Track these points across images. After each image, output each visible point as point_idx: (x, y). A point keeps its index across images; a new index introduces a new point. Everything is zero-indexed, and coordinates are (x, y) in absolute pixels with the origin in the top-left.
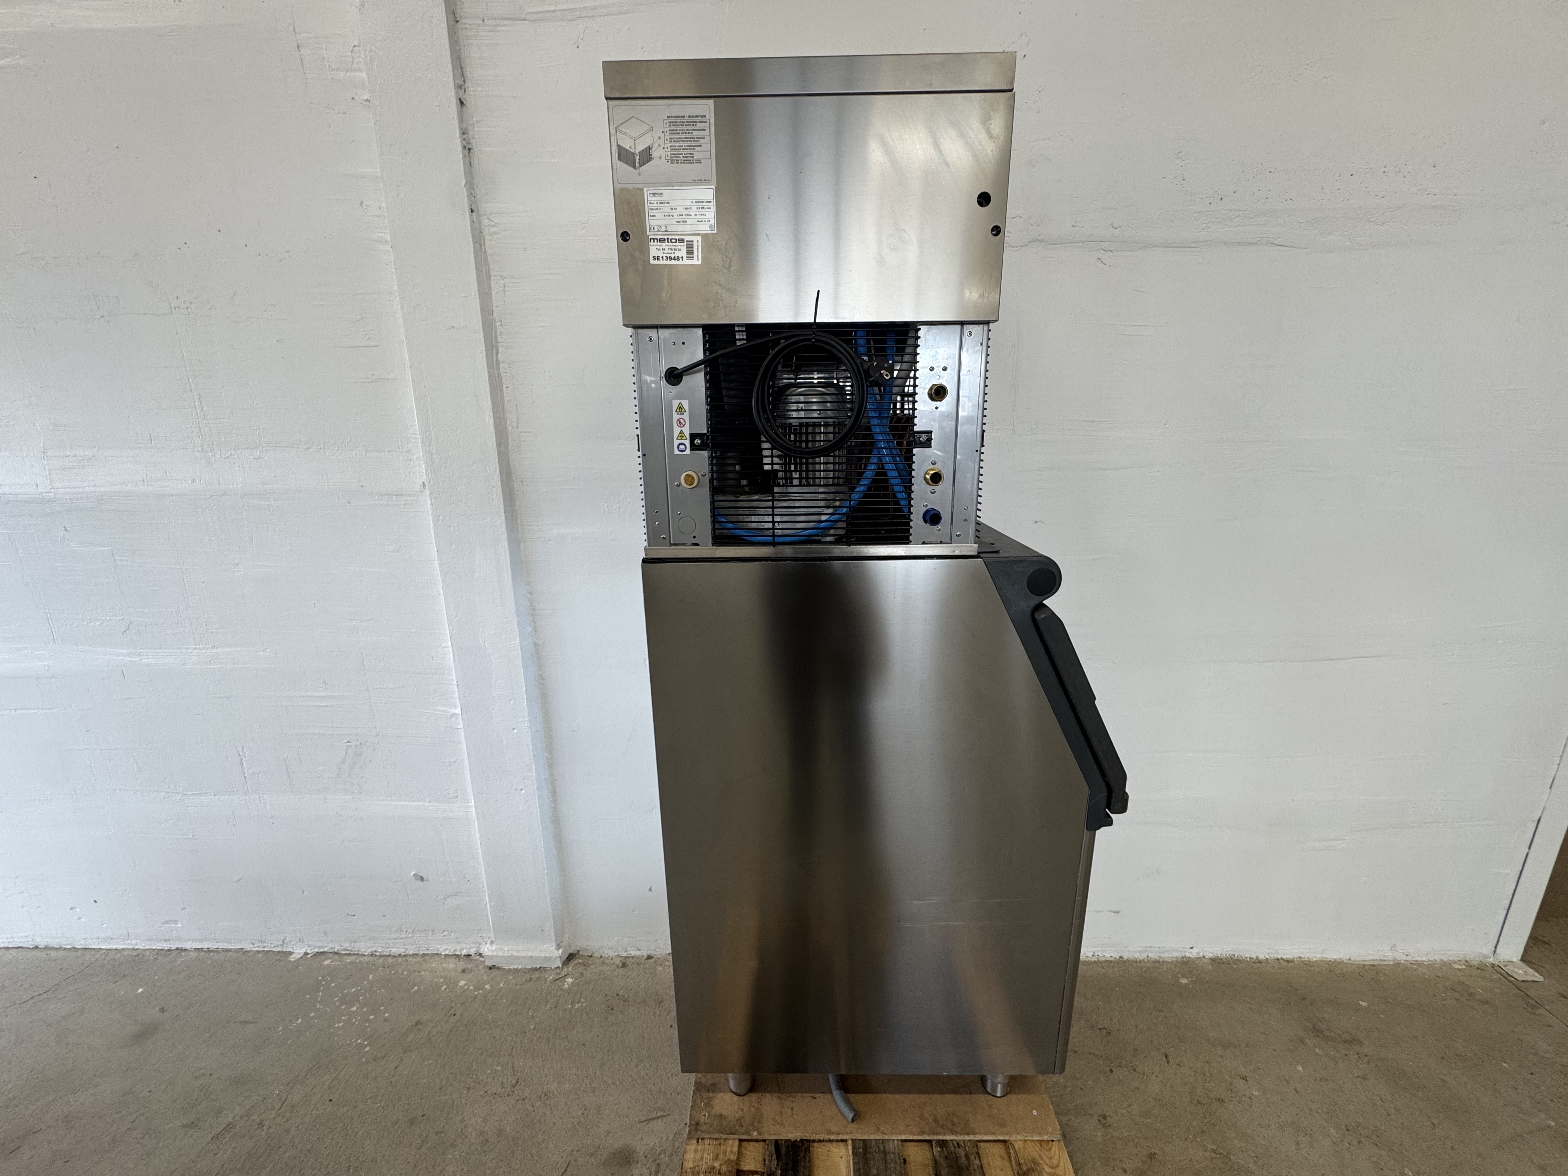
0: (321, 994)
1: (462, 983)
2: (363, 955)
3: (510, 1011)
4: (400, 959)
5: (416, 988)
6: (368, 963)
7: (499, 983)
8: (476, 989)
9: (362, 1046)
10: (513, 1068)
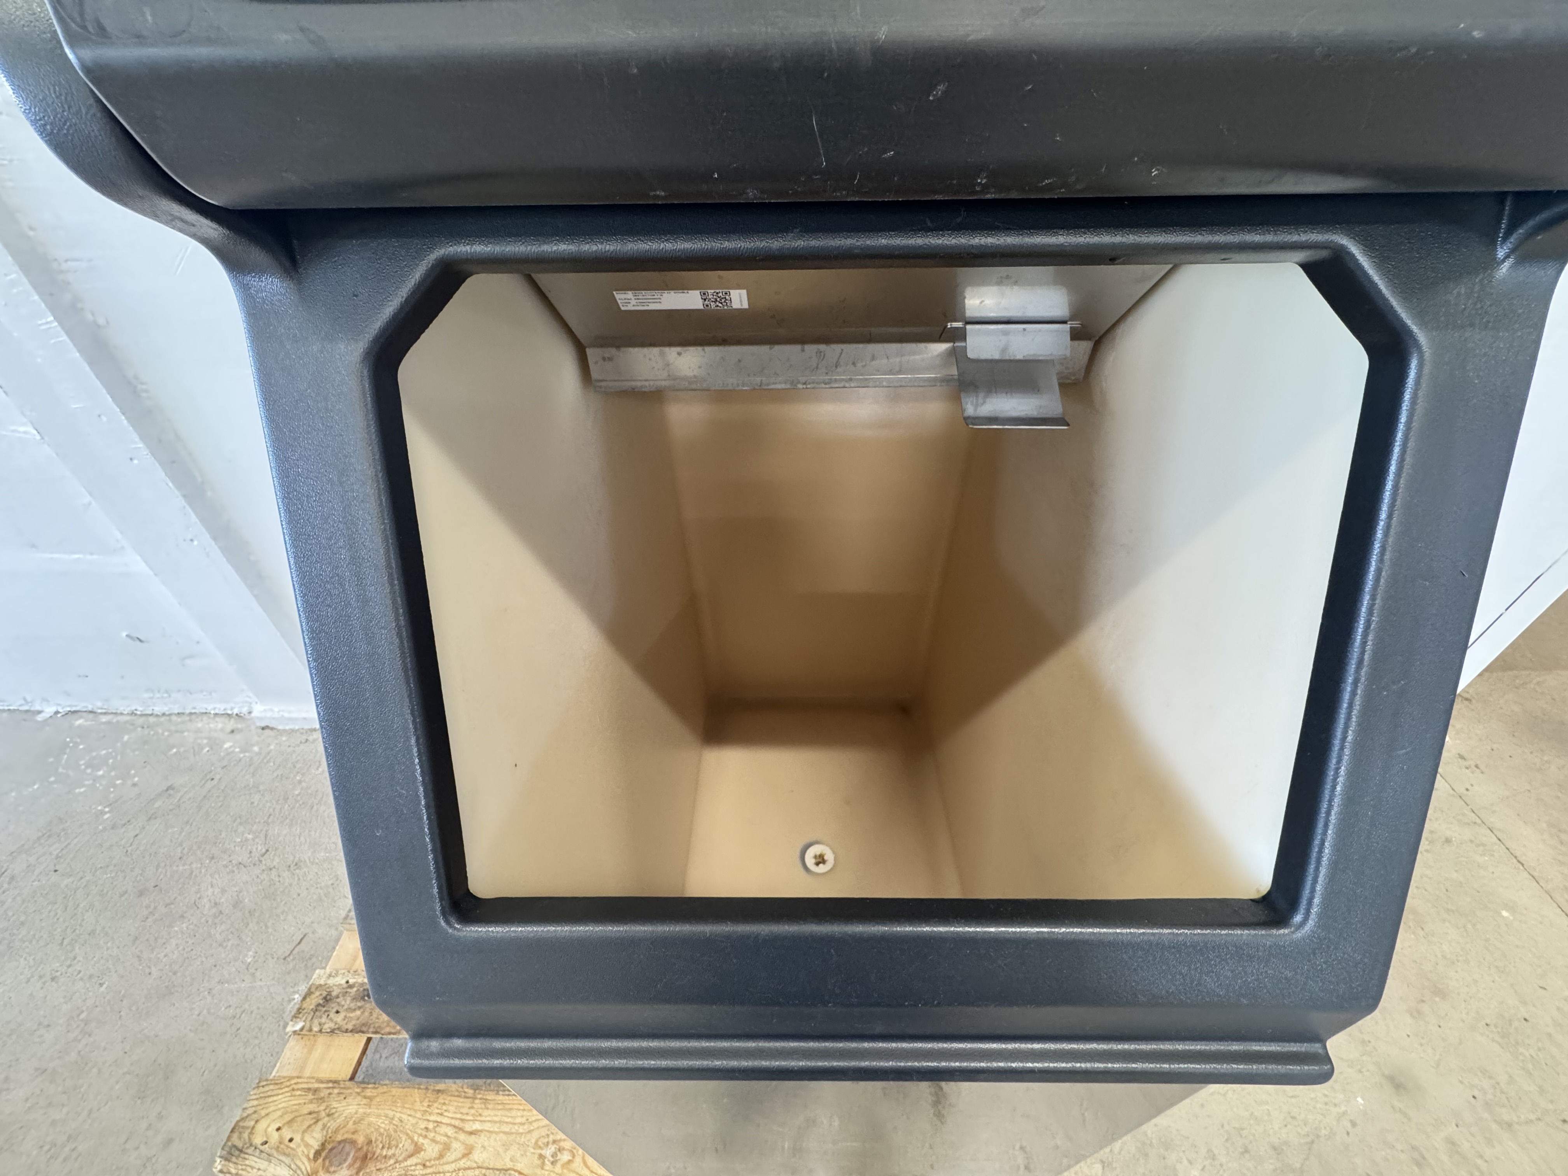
0: (66, 756)
1: (226, 745)
2: (122, 714)
3: (275, 775)
4: (163, 719)
5: (175, 750)
6: (126, 722)
7: (269, 745)
8: (243, 751)
9: (102, 813)
10: (266, 836)
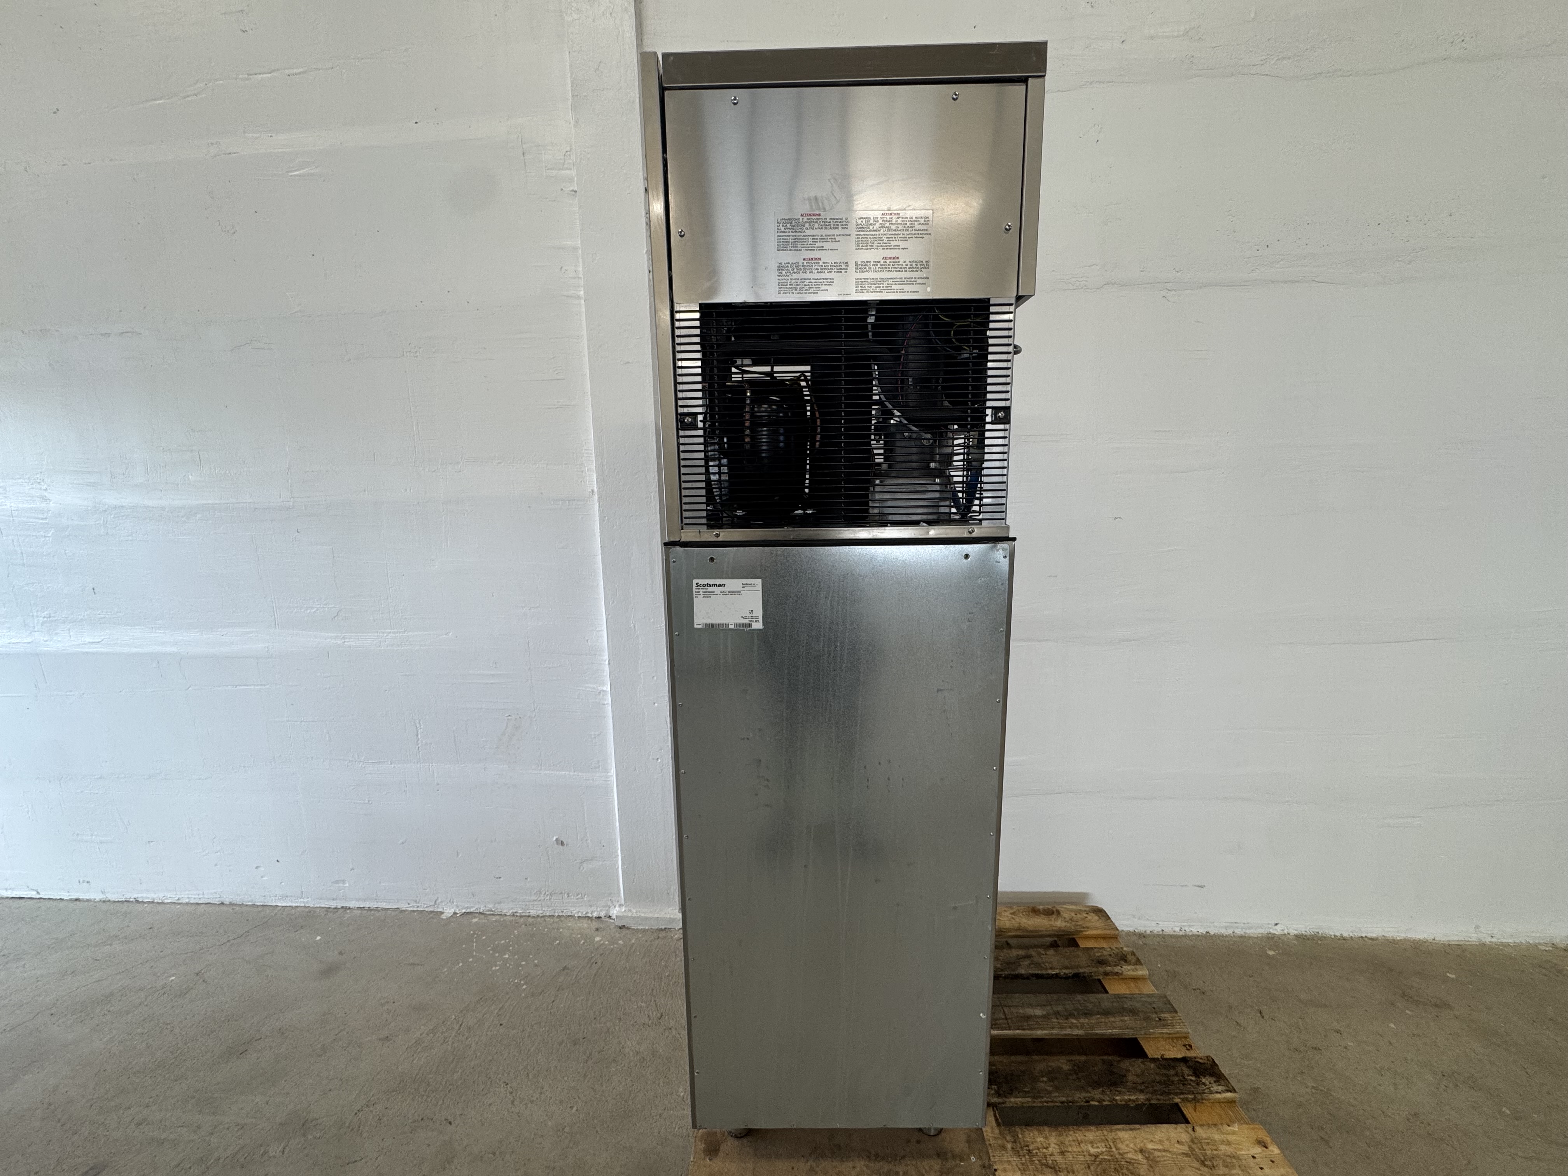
0: (475, 944)
1: (597, 939)
2: (506, 915)
3: (645, 961)
4: (539, 919)
5: (558, 942)
6: (511, 922)
7: (630, 940)
8: (613, 944)
9: (518, 986)
10: (656, 1005)
